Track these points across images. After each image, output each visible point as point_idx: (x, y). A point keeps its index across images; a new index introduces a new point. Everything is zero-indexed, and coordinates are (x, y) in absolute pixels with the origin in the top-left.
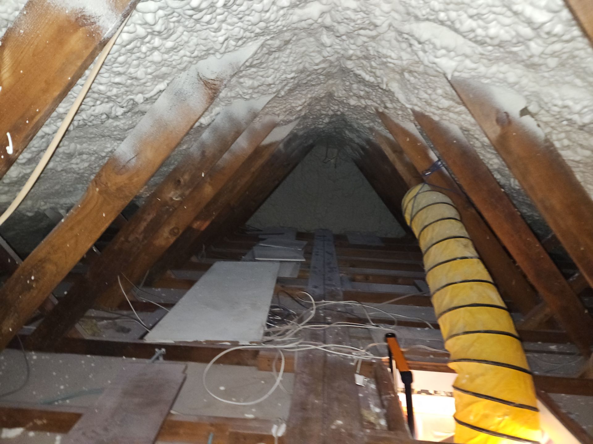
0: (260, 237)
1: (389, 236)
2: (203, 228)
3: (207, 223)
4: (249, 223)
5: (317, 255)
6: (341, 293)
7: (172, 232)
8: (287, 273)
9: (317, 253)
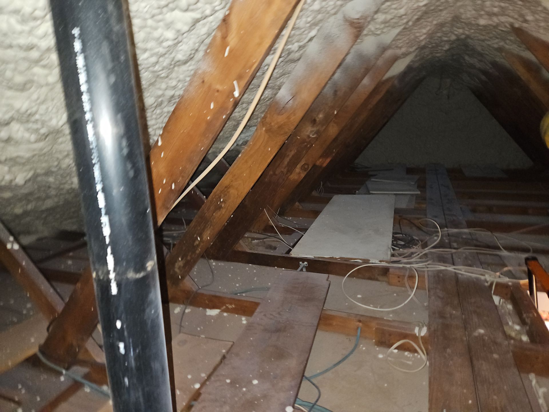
0: (371, 173)
1: (512, 167)
2: (325, 165)
3: (328, 160)
4: (357, 161)
5: (431, 188)
6: (465, 223)
7: (303, 168)
8: (403, 205)
9: (431, 186)
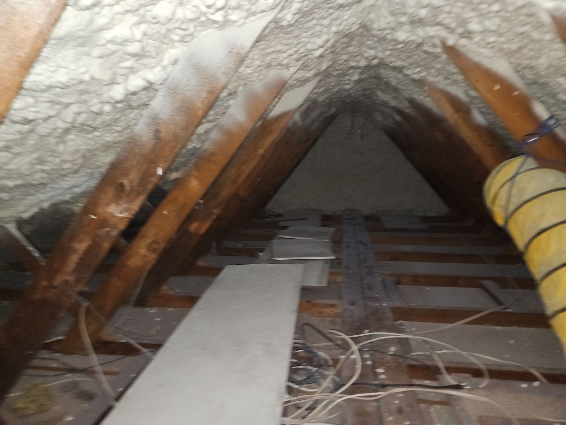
1: (429, 214)
2: (203, 230)
3: (207, 225)
5: (349, 247)
8: (313, 282)
9: (349, 244)
